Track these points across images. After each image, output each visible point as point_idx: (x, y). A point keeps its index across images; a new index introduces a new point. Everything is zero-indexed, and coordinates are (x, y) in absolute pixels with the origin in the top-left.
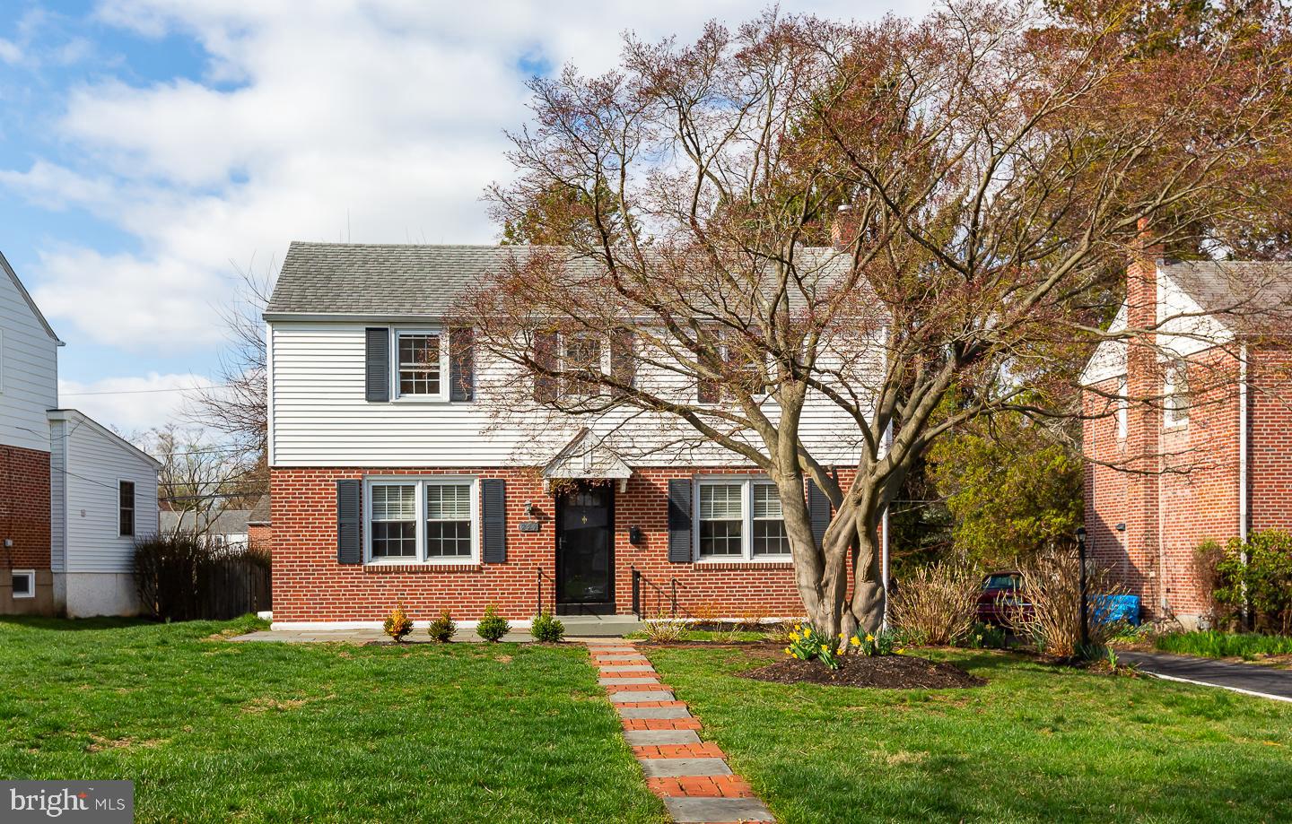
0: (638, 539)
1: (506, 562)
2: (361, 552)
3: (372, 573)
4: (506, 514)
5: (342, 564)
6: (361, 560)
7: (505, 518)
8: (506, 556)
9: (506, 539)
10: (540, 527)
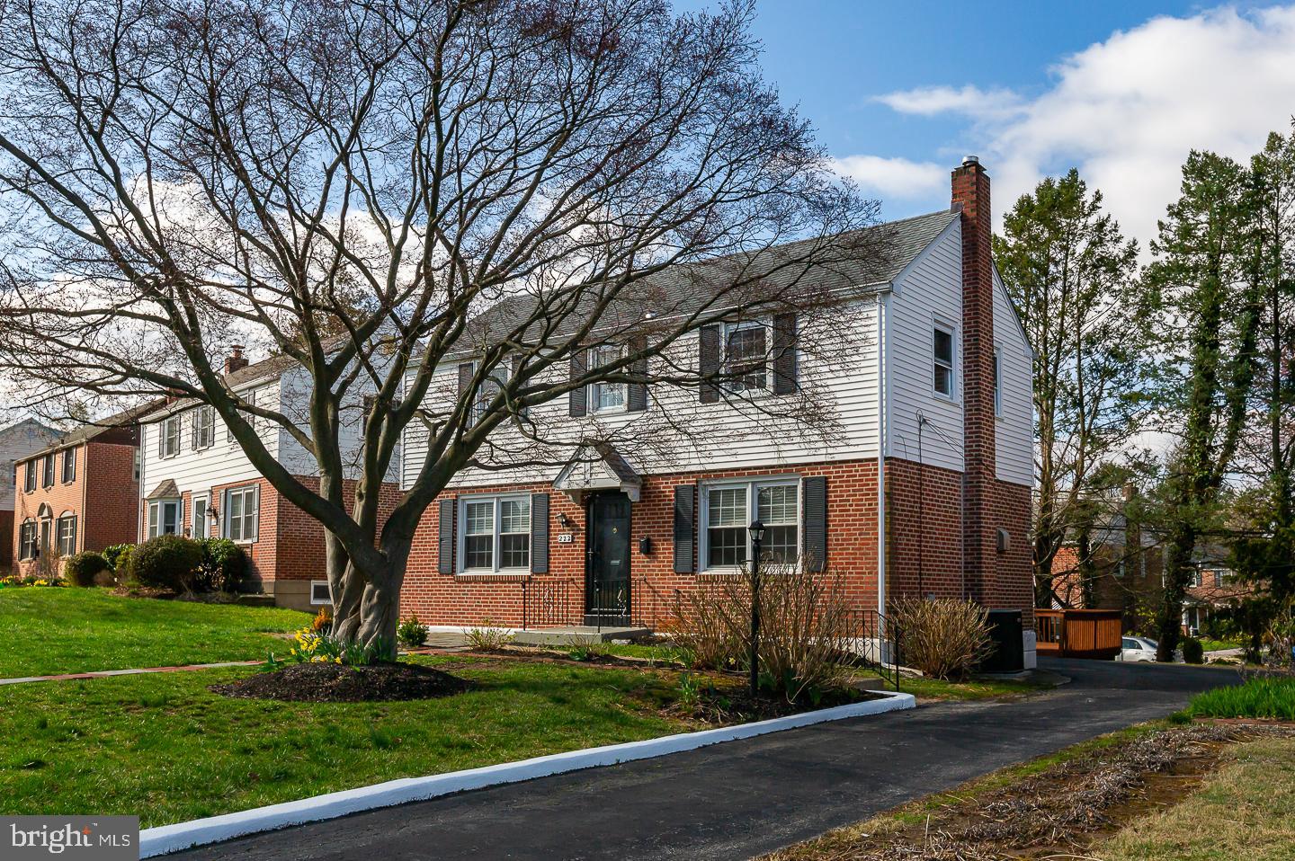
0: (648, 549)
1: (548, 573)
2: (454, 564)
3: (459, 582)
4: (549, 526)
5: (441, 574)
6: (453, 571)
7: (549, 531)
8: (548, 567)
9: (549, 551)
10: (573, 538)
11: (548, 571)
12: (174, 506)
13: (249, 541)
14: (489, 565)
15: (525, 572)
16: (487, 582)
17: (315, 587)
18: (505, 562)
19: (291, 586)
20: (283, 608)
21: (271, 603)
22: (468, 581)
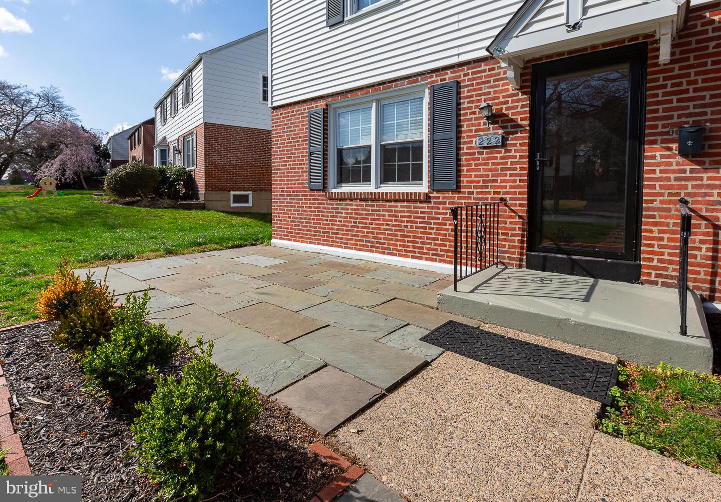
1: (458, 189)
2: (325, 179)
3: (332, 199)
4: (459, 126)
5: (312, 190)
6: (325, 187)
7: (459, 132)
8: (458, 182)
9: (458, 160)
10: (504, 139)
11: (458, 187)
12: (166, 150)
13: (193, 168)
14: (367, 179)
15: (423, 188)
16: (365, 200)
17: (234, 196)
18: (387, 176)
19: (216, 196)
20: (209, 210)
21: (202, 207)
22: (342, 198)
